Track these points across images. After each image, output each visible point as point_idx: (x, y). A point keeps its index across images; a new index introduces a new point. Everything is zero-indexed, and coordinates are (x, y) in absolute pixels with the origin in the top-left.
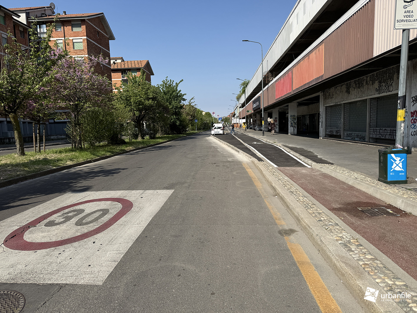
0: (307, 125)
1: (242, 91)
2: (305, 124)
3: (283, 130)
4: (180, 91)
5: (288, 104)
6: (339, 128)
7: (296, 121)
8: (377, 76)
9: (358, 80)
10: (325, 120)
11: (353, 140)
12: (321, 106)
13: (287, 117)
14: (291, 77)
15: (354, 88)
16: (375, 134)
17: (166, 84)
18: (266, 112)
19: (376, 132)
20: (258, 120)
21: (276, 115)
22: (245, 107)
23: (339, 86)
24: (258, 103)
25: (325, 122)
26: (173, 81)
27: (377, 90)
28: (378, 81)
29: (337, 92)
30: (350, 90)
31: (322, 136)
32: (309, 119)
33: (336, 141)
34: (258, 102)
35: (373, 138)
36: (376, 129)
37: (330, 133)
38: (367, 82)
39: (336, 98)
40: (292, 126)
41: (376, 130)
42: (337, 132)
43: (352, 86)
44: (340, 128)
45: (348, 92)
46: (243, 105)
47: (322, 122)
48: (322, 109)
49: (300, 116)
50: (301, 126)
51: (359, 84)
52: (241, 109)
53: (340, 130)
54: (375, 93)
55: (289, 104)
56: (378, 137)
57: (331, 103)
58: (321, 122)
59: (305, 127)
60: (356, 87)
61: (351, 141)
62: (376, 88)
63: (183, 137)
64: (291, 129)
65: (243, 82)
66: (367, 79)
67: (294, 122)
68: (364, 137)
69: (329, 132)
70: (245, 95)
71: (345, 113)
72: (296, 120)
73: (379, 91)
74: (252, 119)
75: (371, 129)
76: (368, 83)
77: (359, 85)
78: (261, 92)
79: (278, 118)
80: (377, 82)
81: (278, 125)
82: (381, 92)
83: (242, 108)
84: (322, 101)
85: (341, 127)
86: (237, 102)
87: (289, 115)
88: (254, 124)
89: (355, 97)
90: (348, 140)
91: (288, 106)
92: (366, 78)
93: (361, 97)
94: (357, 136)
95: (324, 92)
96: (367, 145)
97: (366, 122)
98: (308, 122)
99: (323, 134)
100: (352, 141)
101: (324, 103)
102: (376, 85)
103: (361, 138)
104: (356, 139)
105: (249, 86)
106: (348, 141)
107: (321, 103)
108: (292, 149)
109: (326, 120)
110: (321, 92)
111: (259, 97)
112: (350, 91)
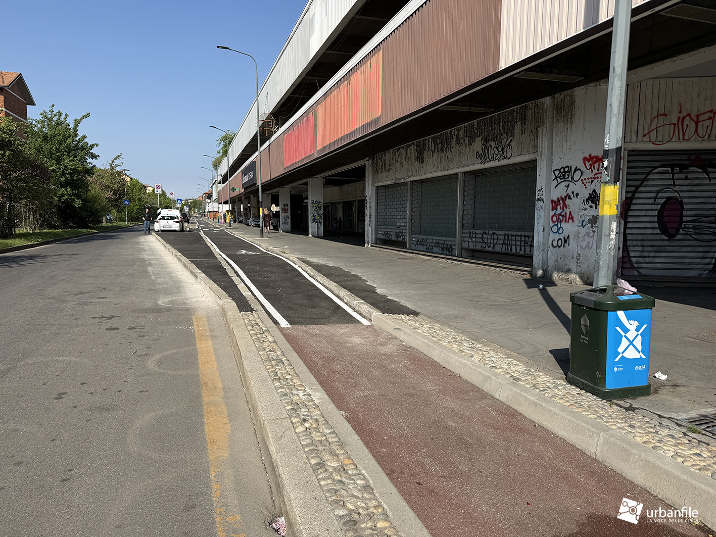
0: (338, 219)
1: (221, 151)
2: (336, 218)
3: (299, 227)
4: (84, 137)
5: (307, 179)
6: (401, 228)
7: (322, 212)
8: (479, 128)
9: (441, 135)
10: (375, 213)
11: (429, 250)
12: (368, 186)
13: (304, 204)
14: (313, 124)
15: (433, 152)
16: (473, 242)
17: (50, 120)
18: (267, 192)
19: (475, 238)
20: (254, 207)
21: (285, 199)
22: (228, 182)
23: (403, 148)
24: (251, 175)
25: (375, 215)
26: (67, 115)
27: (479, 156)
28: (480, 138)
29: (399, 160)
30: (425, 156)
31: (370, 241)
32: (343, 211)
33: (397, 252)
34: (251, 173)
35: (468, 250)
36: (476, 233)
37: (384, 237)
38: (458, 140)
39: (396, 171)
40: (314, 221)
41: (474, 235)
42: (397, 235)
43: (428, 148)
44: (405, 228)
45: (420, 159)
46: (225, 179)
47: (370, 216)
48: (370, 190)
49: (327, 205)
50: (329, 222)
51: (442, 143)
52: (221, 186)
53: (404, 231)
54: (475, 162)
55: (309, 179)
56: (478, 247)
57: (387, 180)
58: (368, 215)
59: (336, 224)
60: (436, 150)
61: (426, 254)
62: (478, 152)
63: (88, 234)
64: (312, 227)
65: (224, 134)
66: (458, 134)
67: (319, 215)
68: (451, 247)
69: (383, 235)
70: (228, 158)
71: (412, 201)
72: (322, 210)
73: (482, 156)
74: (242, 205)
75: (464, 231)
76: (461, 141)
77: (443, 146)
78: (257, 153)
79: (289, 205)
80: (478, 140)
81: (290, 217)
82: (488, 160)
83: (223, 183)
84: (370, 177)
85: (406, 226)
86: (215, 172)
87: (310, 201)
88: (247, 214)
89: (435, 169)
90: (420, 251)
91: (306, 184)
92: (456, 132)
93: (446, 168)
94: (438, 244)
95: (374, 159)
96: (459, 263)
97: (456, 219)
98: (340, 215)
99: (372, 239)
100: (428, 254)
101: (373, 180)
102: (478, 145)
103: (446, 248)
104: (435, 250)
105: (234, 143)
106: (420, 253)
107: (369, 180)
108: (319, 268)
109: (377, 212)
110: (367, 158)
111: (253, 164)
112: (423, 158)
